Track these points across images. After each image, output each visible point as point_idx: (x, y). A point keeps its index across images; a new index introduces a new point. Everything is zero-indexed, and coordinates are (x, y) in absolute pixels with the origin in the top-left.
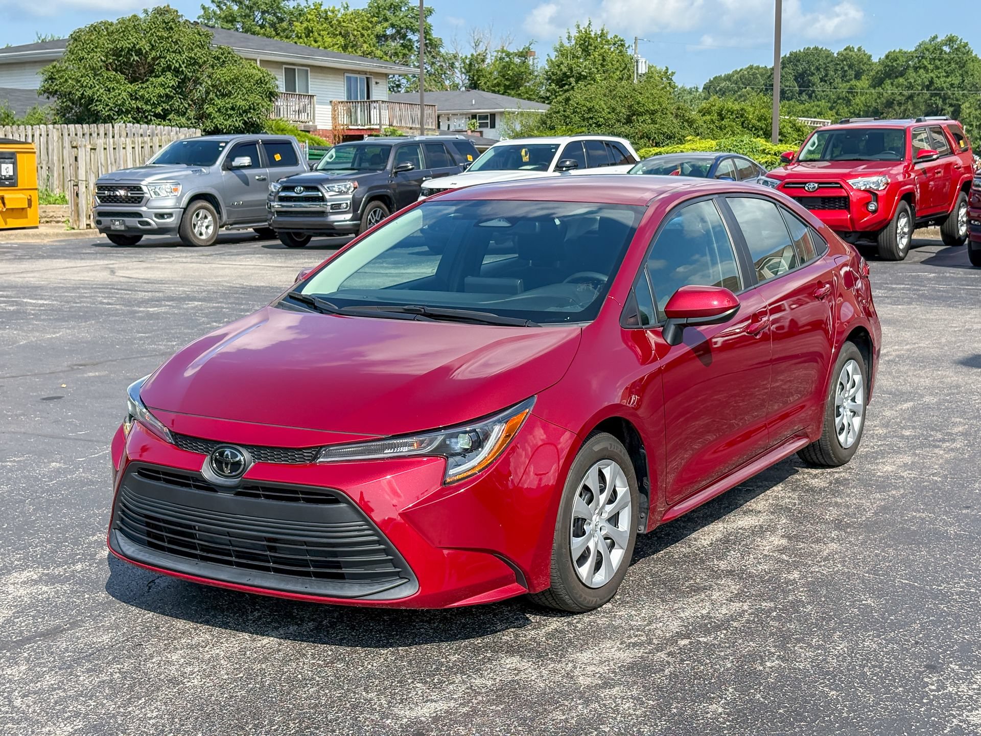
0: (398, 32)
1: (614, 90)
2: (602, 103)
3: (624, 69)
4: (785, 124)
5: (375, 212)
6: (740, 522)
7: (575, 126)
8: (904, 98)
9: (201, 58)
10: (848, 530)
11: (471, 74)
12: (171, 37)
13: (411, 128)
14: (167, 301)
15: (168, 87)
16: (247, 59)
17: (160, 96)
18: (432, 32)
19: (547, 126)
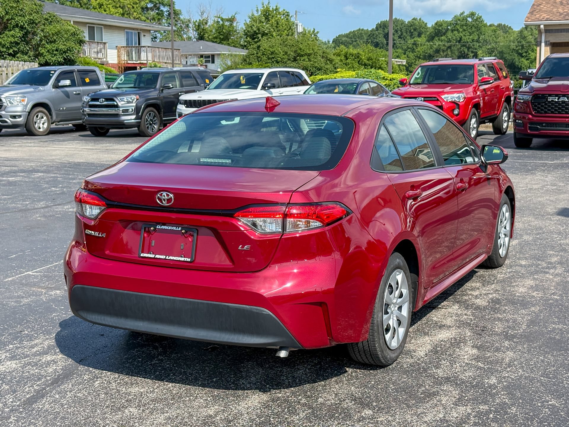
0: (155, 6)
1: (286, 41)
2: (279, 49)
3: (289, 29)
4: (382, 62)
5: (150, 114)
6: (440, 336)
7: (264, 62)
8: (446, 48)
9: (36, 20)
10: (515, 340)
11: (199, 31)
12: (18, 7)
13: (166, 63)
14: (21, 173)
15: (17, 37)
16: (65, 20)
17: (11, 43)
18: (175, 6)
19: (247, 62)
